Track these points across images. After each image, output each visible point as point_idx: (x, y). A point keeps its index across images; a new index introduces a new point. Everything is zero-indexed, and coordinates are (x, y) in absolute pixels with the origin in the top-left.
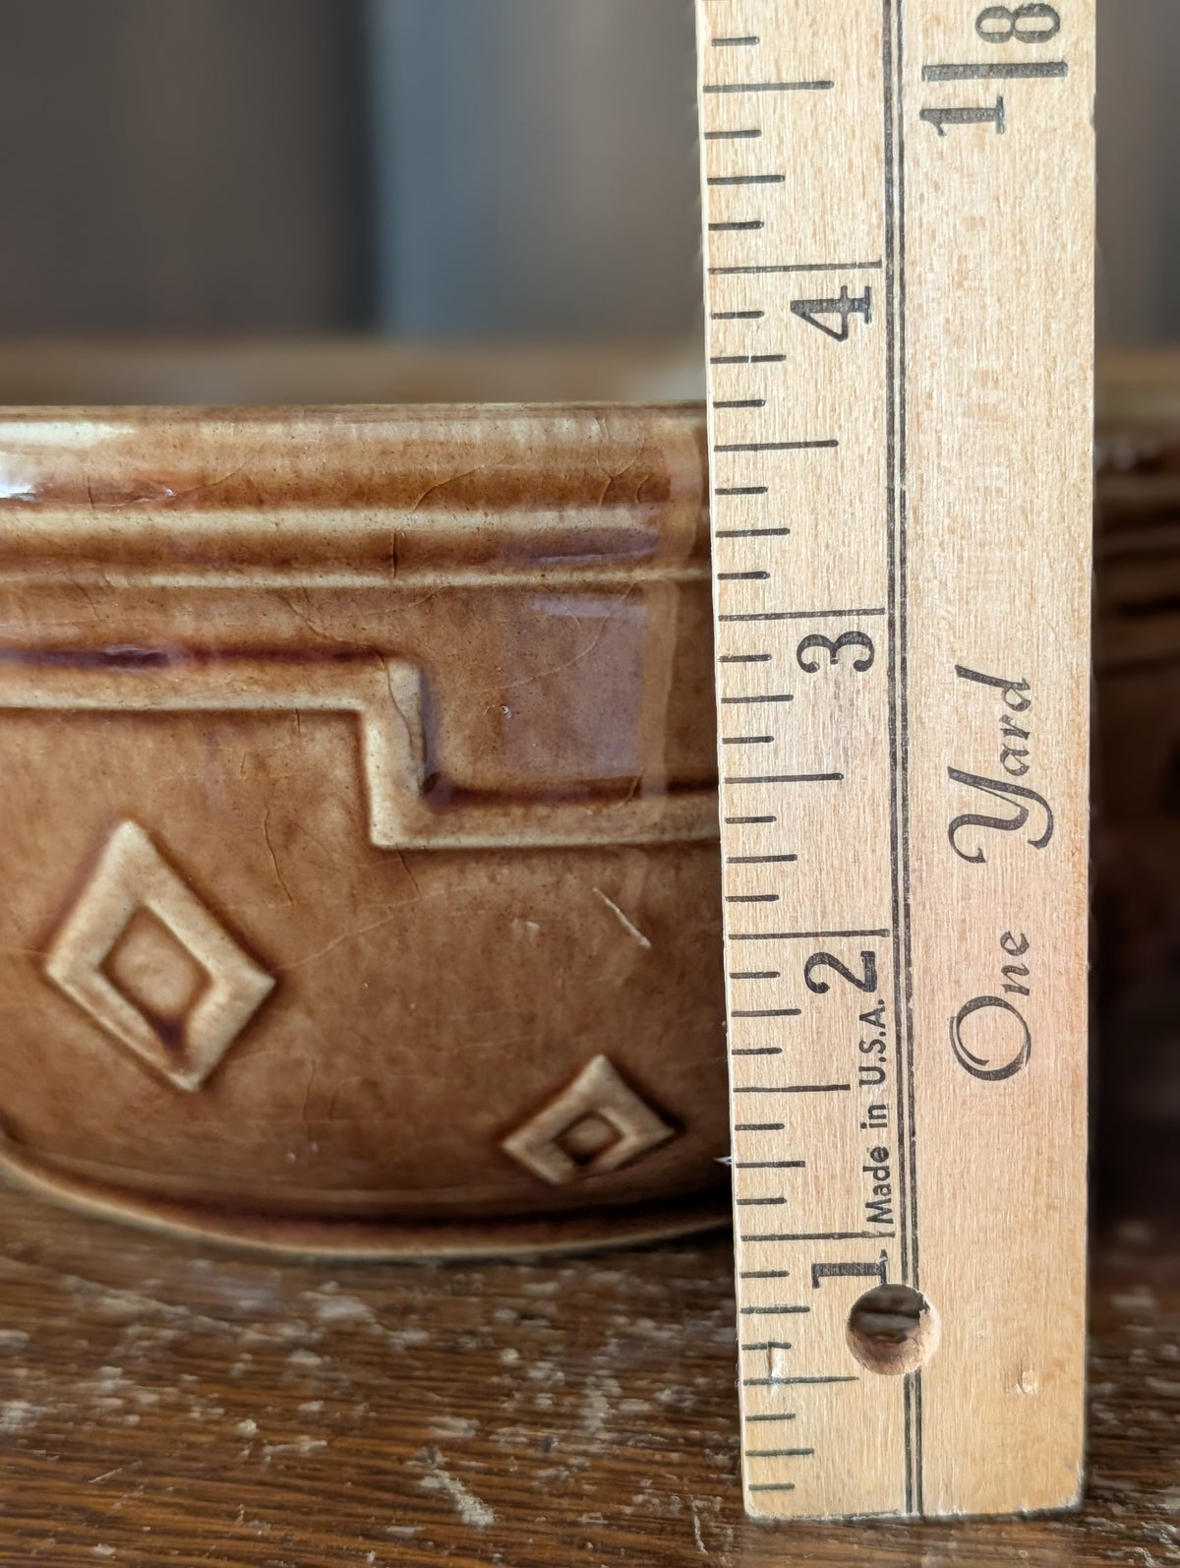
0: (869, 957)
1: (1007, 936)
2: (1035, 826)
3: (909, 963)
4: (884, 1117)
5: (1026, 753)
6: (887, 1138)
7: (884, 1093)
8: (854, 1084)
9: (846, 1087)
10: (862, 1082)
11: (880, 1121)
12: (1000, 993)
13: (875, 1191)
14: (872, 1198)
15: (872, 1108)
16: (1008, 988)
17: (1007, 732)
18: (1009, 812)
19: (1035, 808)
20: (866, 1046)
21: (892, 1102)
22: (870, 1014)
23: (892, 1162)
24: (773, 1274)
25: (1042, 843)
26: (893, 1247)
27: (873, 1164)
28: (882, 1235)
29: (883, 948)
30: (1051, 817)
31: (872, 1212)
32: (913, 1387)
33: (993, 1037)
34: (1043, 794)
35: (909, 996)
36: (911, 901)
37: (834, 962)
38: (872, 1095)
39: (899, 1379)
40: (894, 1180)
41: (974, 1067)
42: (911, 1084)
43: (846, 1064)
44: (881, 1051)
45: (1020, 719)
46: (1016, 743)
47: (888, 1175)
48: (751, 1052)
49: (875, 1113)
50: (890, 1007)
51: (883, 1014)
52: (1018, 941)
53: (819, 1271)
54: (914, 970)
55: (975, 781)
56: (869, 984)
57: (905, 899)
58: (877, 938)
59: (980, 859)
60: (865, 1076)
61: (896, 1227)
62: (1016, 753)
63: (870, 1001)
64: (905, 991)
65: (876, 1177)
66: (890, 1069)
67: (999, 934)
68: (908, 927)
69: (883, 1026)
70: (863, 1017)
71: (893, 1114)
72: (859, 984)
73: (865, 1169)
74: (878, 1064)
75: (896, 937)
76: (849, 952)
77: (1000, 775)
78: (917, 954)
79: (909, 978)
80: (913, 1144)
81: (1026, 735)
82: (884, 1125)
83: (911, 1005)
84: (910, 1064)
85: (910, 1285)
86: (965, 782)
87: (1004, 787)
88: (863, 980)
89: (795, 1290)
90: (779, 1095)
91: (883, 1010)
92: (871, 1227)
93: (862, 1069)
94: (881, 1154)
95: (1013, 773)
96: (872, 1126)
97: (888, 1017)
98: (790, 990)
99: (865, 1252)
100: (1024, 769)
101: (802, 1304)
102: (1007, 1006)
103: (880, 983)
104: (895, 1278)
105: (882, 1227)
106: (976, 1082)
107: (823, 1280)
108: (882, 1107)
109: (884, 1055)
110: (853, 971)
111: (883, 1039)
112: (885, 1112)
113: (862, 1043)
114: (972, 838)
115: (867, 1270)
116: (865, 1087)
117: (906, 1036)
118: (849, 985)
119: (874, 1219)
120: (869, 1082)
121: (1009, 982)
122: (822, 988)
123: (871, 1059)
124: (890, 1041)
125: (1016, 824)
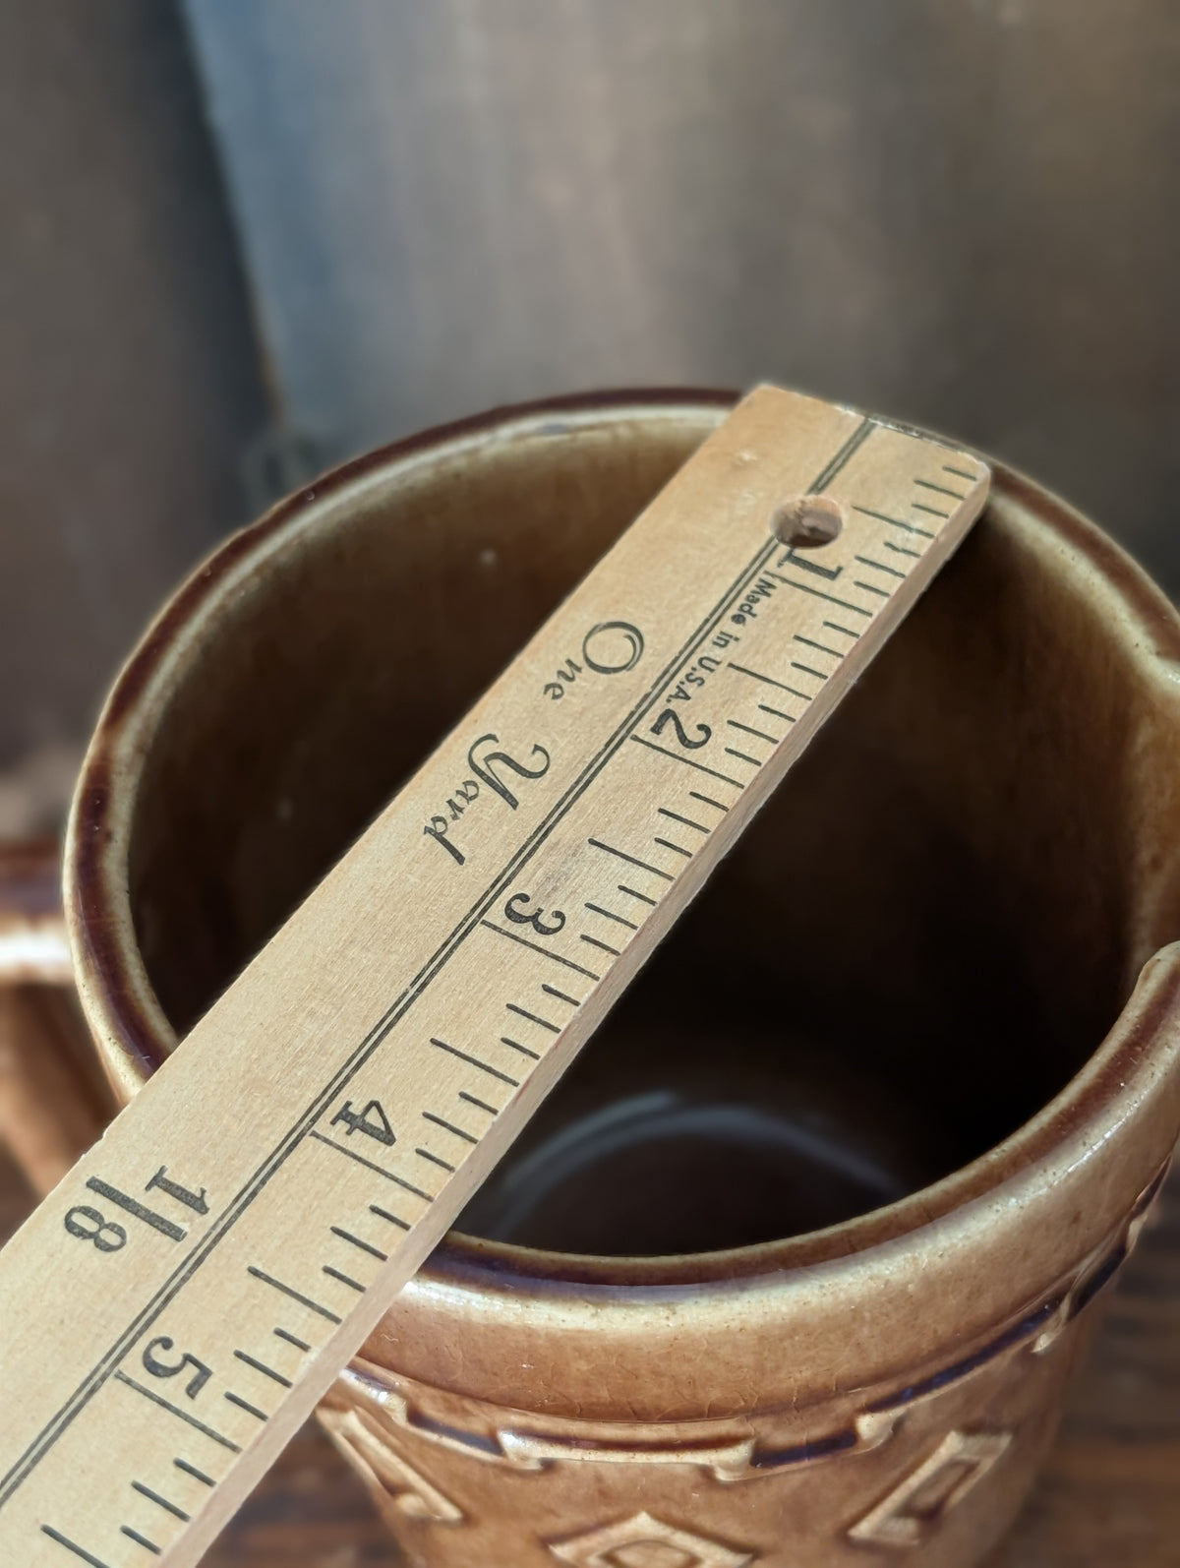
0: (656, 730)
1: (555, 697)
2: (489, 747)
3: (632, 714)
4: (719, 638)
5: (458, 792)
6: (727, 625)
7: (707, 649)
8: (724, 665)
9: (731, 665)
10: (718, 663)
11: (723, 637)
12: (586, 669)
13: (758, 600)
14: (763, 598)
15: (722, 646)
16: (579, 669)
17: (461, 810)
18: (498, 766)
19: (479, 756)
20: (699, 682)
21: (707, 643)
22: (682, 698)
23: (734, 610)
24: (866, 587)
25: (491, 737)
26: (771, 565)
27: (748, 617)
28: (773, 576)
29: (643, 730)
30: (473, 748)
31: (770, 591)
32: (818, 487)
33: (613, 648)
34: (467, 763)
35: (647, 696)
36: (602, 747)
37: (683, 739)
38: (717, 653)
39: (823, 496)
40: (741, 600)
41: (635, 634)
42: (686, 647)
43: (718, 681)
44: (691, 674)
45: (446, 812)
46: (459, 801)
47: (742, 606)
48: (781, 715)
49: (722, 643)
50: (665, 695)
51: (673, 693)
52: (550, 691)
53: (832, 575)
54: (632, 708)
55: (504, 793)
56: (669, 714)
57: (605, 750)
58: (641, 737)
59: (537, 748)
60: (712, 665)
61: (761, 575)
62: (464, 795)
63: (674, 705)
64: (648, 700)
65: (751, 608)
66: (694, 661)
67: (559, 701)
68: (617, 733)
69: (678, 687)
70: (687, 698)
71: (713, 636)
72: (675, 718)
73: (754, 615)
74: (698, 667)
75: (629, 731)
76: (668, 738)
77: (485, 789)
78: (622, 716)
79: (639, 706)
80: (712, 615)
81: (450, 802)
82: (722, 633)
83: (650, 690)
84: (677, 659)
85: (776, 541)
86: (511, 796)
87: (489, 781)
88: (671, 719)
89: (858, 571)
90: (780, 681)
91: (671, 696)
92: (777, 582)
93: (712, 670)
94: (738, 619)
95: (475, 785)
96: (731, 637)
97: (672, 689)
98: (724, 737)
99: (791, 571)
100: (466, 784)
101: (858, 562)
102: (588, 660)
103: (660, 712)
104: (784, 549)
105: (769, 579)
106: (642, 629)
107: (833, 568)
108: (715, 643)
109: (690, 671)
110: (674, 728)
111: (684, 680)
112: (716, 640)
113: (700, 685)
114: (534, 763)
115: (799, 562)
116: (718, 659)
117: (667, 675)
118: (682, 719)
119: (771, 586)
120: (714, 661)
121: (575, 672)
122: (701, 727)
123: (702, 673)
124: (681, 676)
125: (496, 756)
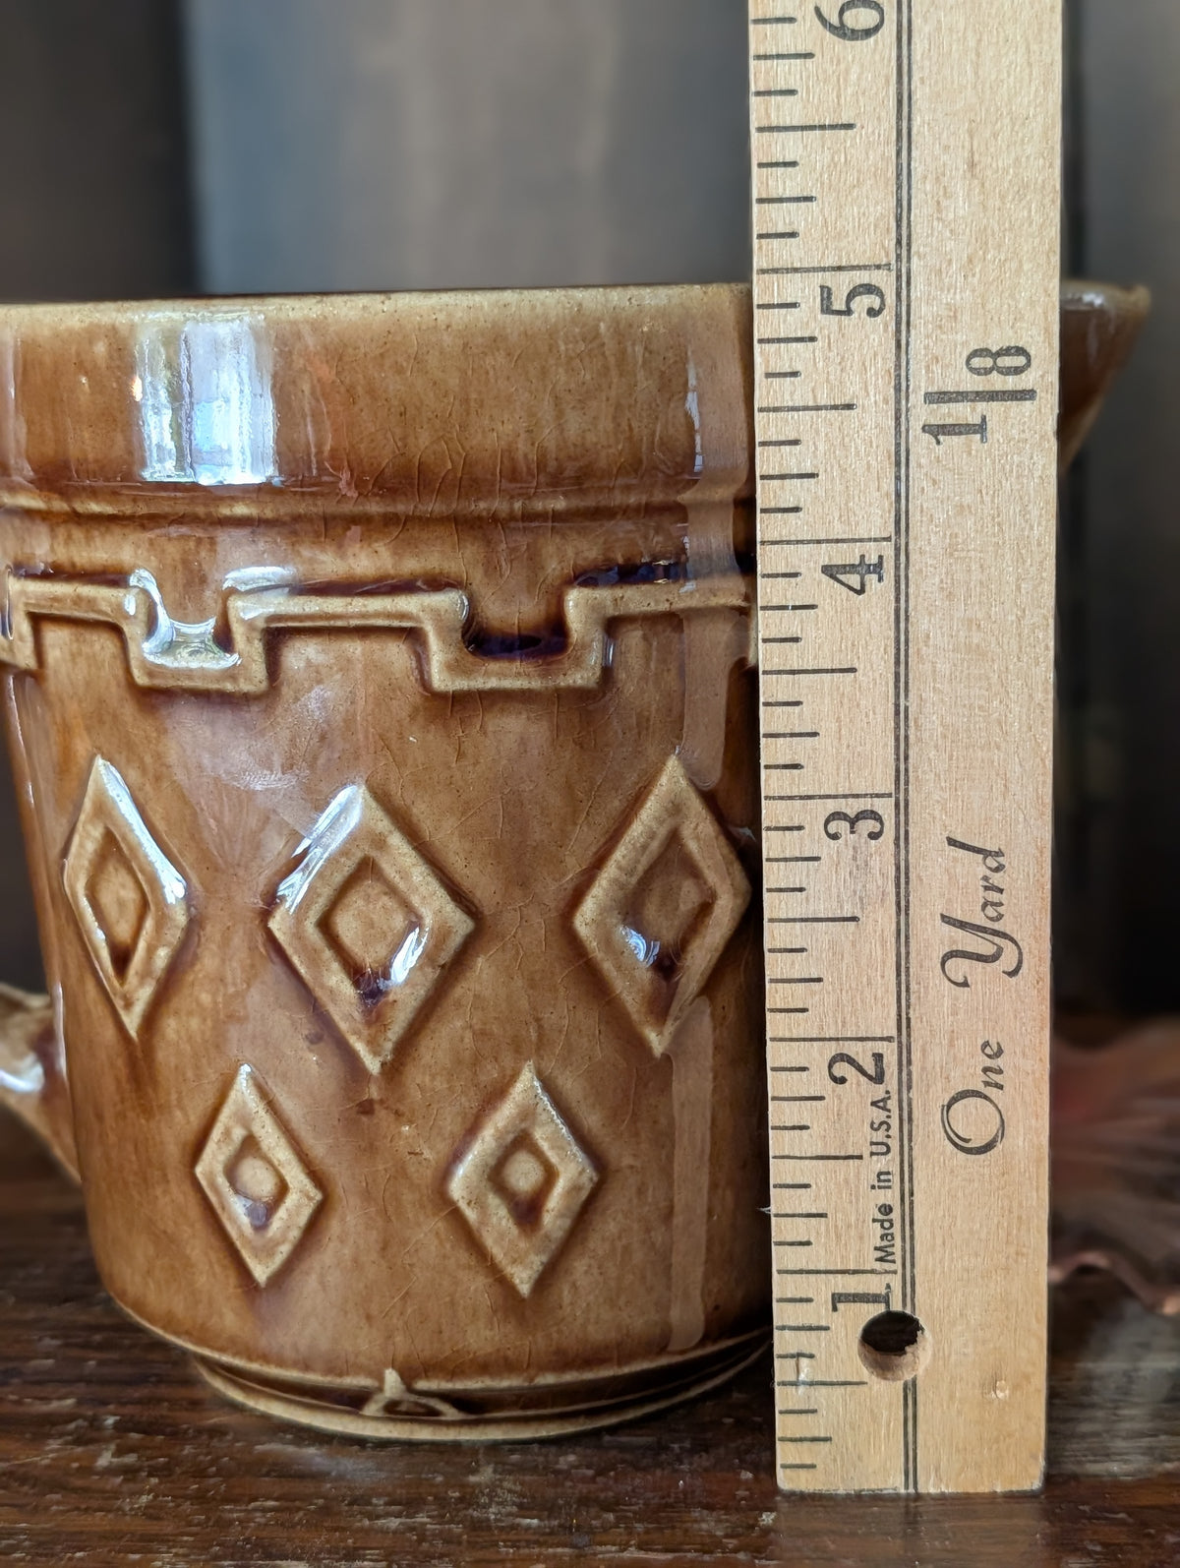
0: (878, 1058)
1: (986, 1044)
2: (1008, 960)
3: (909, 1062)
4: (889, 1181)
5: (1001, 904)
6: (891, 1197)
7: (890, 1163)
8: (866, 1155)
9: (860, 1157)
10: (872, 1154)
11: (886, 1184)
12: (981, 1087)
13: (882, 1237)
14: (879, 1243)
15: (880, 1174)
16: (987, 1084)
17: (986, 888)
18: (987, 949)
19: (1009, 949)
20: (875, 1126)
21: (896, 1170)
22: (879, 1101)
23: (896, 1215)
24: (801, 1300)
25: (1013, 973)
26: (896, 1282)
27: (880, 1217)
28: (887, 1272)
29: (890, 1052)
30: (1020, 954)
31: (880, 1254)
32: (910, 1391)
33: (973, 1120)
34: (1015, 936)
35: (909, 1088)
36: (911, 1015)
37: (851, 1061)
38: (880, 1164)
39: (900, 1385)
40: (896, 1230)
41: (961, 1145)
42: (910, 1156)
43: (860, 1138)
44: (887, 1130)
45: (996, 879)
46: (994, 896)
47: (892, 1226)
48: (786, 1128)
49: (882, 1177)
50: (895, 1097)
51: (889, 1102)
52: (995, 1048)
53: (837, 1299)
54: (913, 1068)
55: (962, 925)
56: (879, 1078)
57: (907, 1014)
58: (885, 1043)
59: (965, 984)
60: (875, 1149)
61: (898, 1266)
62: (993, 904)
63: (879, 1092)
64: (906, 1083)
65: (882, 1226)
66: (894, 1144)
67: (980, 1042)
68: (909, 1035)
69: (889, 1111)
70: (874, 1104)
71: (896, 1179)
72: (870, 1078)
73: (874, 1221)
74: (885, 1140)
75: (900, 1042)
76: (863, 1053)
77: (979, 919)
78: (916, 1056)
79: (909, 1074)
80: (912, 1203)
81: (1001, 891)
82: (889, 1187)
83: (911, 1095)
84: (910, 1140)
85: (908, 1311)
86: (954, 925)
87: (984, 930)
88: (874, 1074)
89: (819, 1312)
90: (807, 1162)
91: (889, 1098)
92: (878, 1266)
93: (872, 1143)
94: (887, 1209)
95: (992, 919)
96: (880, 1187)
97: (893, 1104)
98: (816, 1081)
99: (874, 1285)
100: (1000, 917)
101: (823, 1323)
102: (986, 1097)
103: (887, 1078)
104: (896, 1306)
105: (887, 1266)
106: (961, 1155)
107: (840, 1306)
108: (888, 1173)
109: (890, 1133)
110: (866, 1068)
111: (889, 1121)
112: (890, 1177)
113: (872, 1123)
114: (959, 968)
115: (874, 1299)
116: (875, 1158)
117: (907, 1118)
118: (863, 1079)
119: (881, 1259)
120: (877, 1154)
121: (988, 1079)
122: (842, 1080)
123: (879, 1136)
124: (895, 1122)
125: (994, 958)
